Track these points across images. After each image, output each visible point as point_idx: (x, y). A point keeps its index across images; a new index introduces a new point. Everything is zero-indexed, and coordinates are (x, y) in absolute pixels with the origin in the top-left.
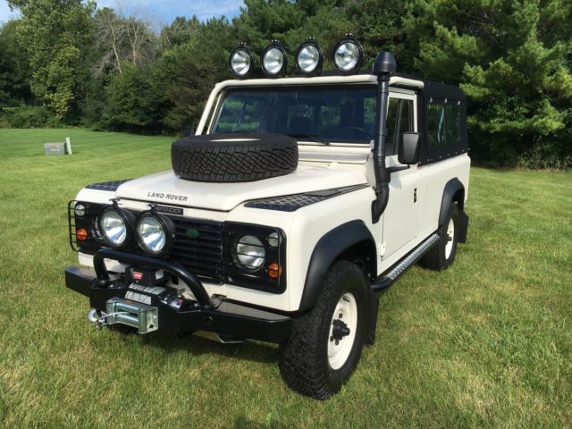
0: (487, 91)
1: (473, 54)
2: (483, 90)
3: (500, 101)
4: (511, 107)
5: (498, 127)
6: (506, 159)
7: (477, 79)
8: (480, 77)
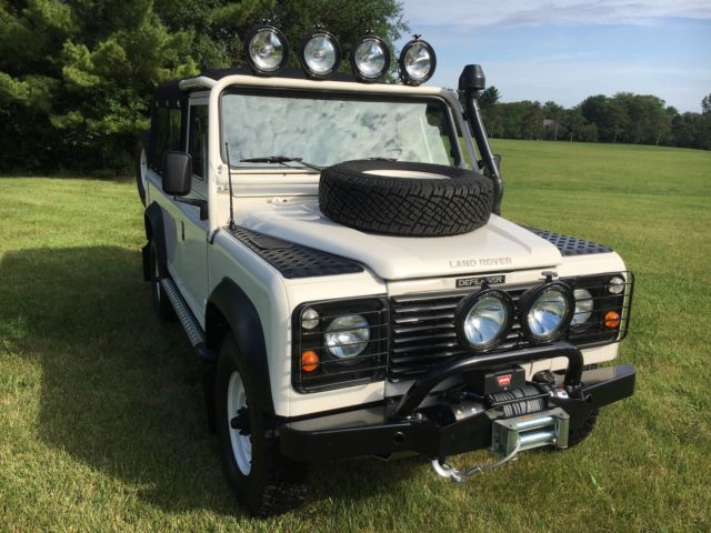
0: (97, 79)
1: (65, 27)
2: (92, 77)
3: (112, 94)
4: (124, 102)
5: (114, 127)
6: (123, 166)
7: (85, 63)
8: (88, 61)
